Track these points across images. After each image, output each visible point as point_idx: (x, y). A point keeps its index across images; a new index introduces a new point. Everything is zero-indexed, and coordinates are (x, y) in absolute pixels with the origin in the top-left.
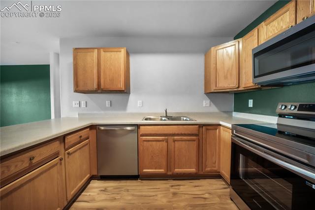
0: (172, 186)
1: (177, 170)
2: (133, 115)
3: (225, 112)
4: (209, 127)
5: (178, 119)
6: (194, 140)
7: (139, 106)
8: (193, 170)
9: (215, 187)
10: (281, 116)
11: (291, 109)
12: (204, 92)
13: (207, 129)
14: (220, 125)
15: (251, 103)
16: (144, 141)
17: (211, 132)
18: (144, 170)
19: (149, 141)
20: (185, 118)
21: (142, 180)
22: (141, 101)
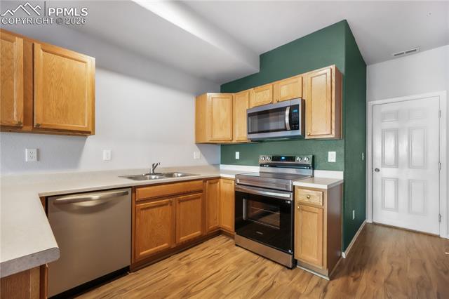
0: (180, 259)
1: (183, 239)
2: (94, 175)
3: (214, 165)
4: (212, 181)
5: (171, 175)
6: (199, 198)
7: (104, 158)
8: (198, 233)
9: (219, 243)
10: (262, 165)
11: (269, 160)
12: (194, 142)
13: (210, 183)
14: (220, 178)
15: (237, 155)
16: (142, 209)
17: (213, 185)
18: (142, 253)
19: (148, 208)
20: (179, 175)
21: (134, 272)
22: (109, 152)
